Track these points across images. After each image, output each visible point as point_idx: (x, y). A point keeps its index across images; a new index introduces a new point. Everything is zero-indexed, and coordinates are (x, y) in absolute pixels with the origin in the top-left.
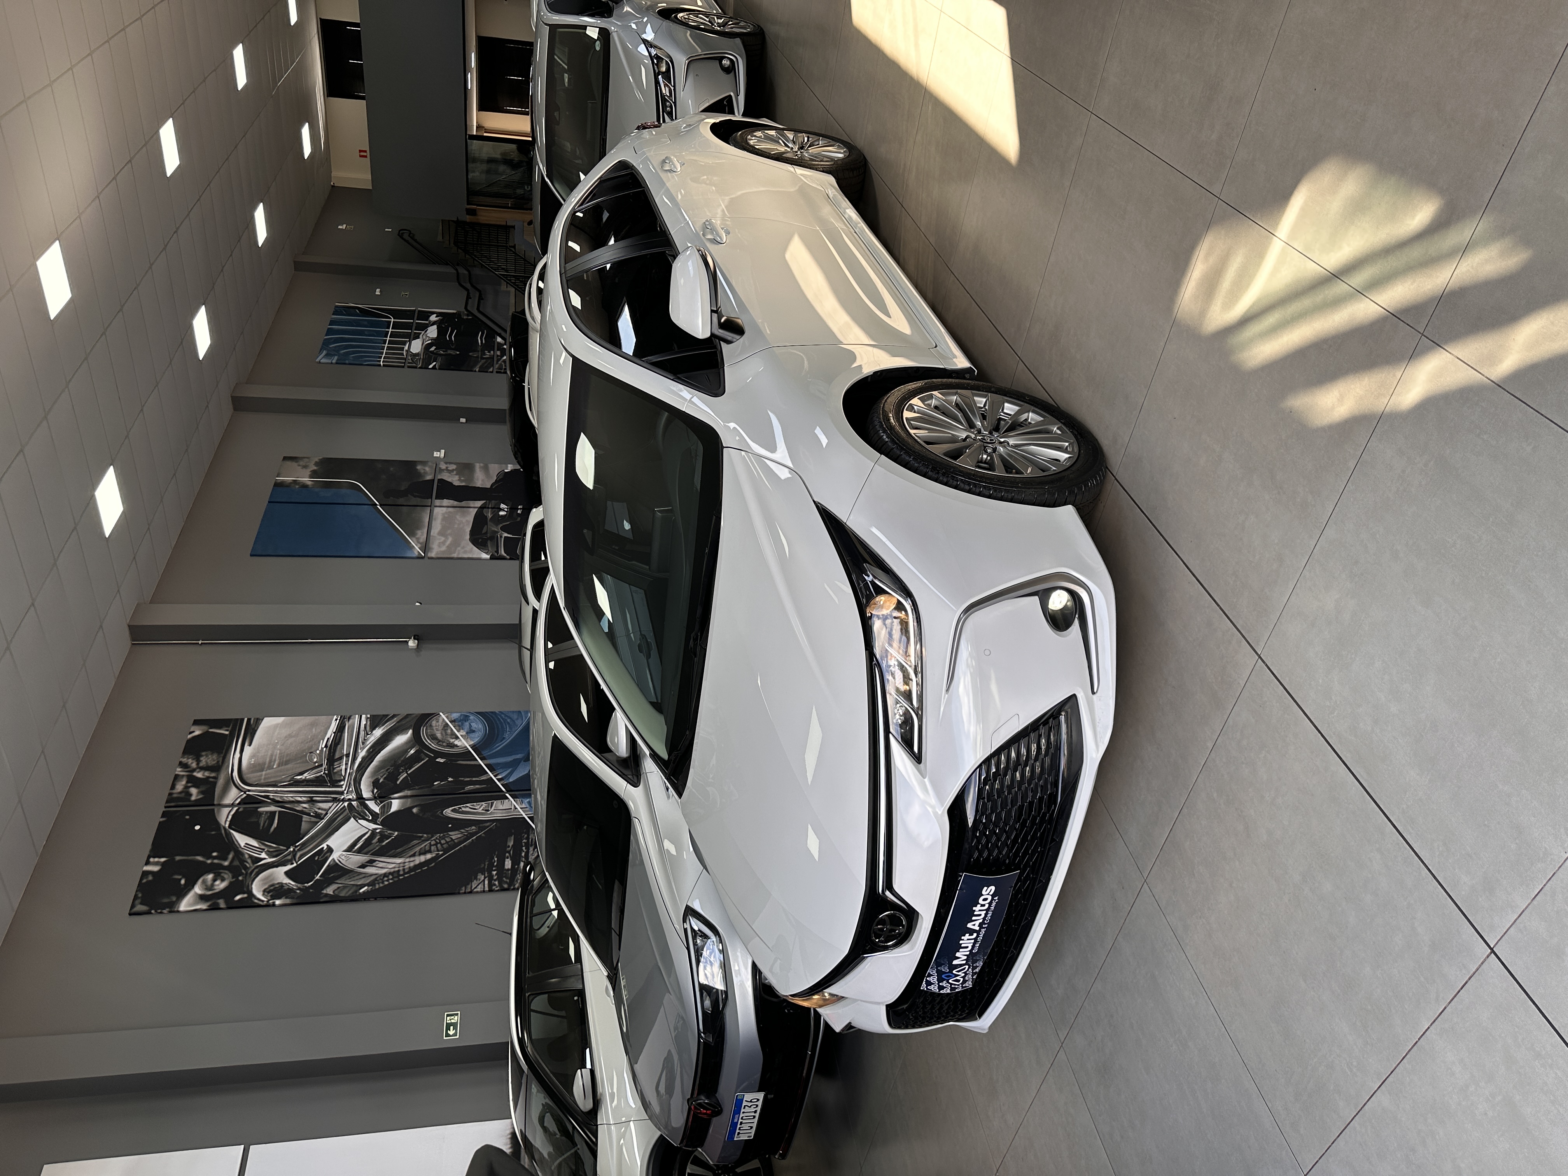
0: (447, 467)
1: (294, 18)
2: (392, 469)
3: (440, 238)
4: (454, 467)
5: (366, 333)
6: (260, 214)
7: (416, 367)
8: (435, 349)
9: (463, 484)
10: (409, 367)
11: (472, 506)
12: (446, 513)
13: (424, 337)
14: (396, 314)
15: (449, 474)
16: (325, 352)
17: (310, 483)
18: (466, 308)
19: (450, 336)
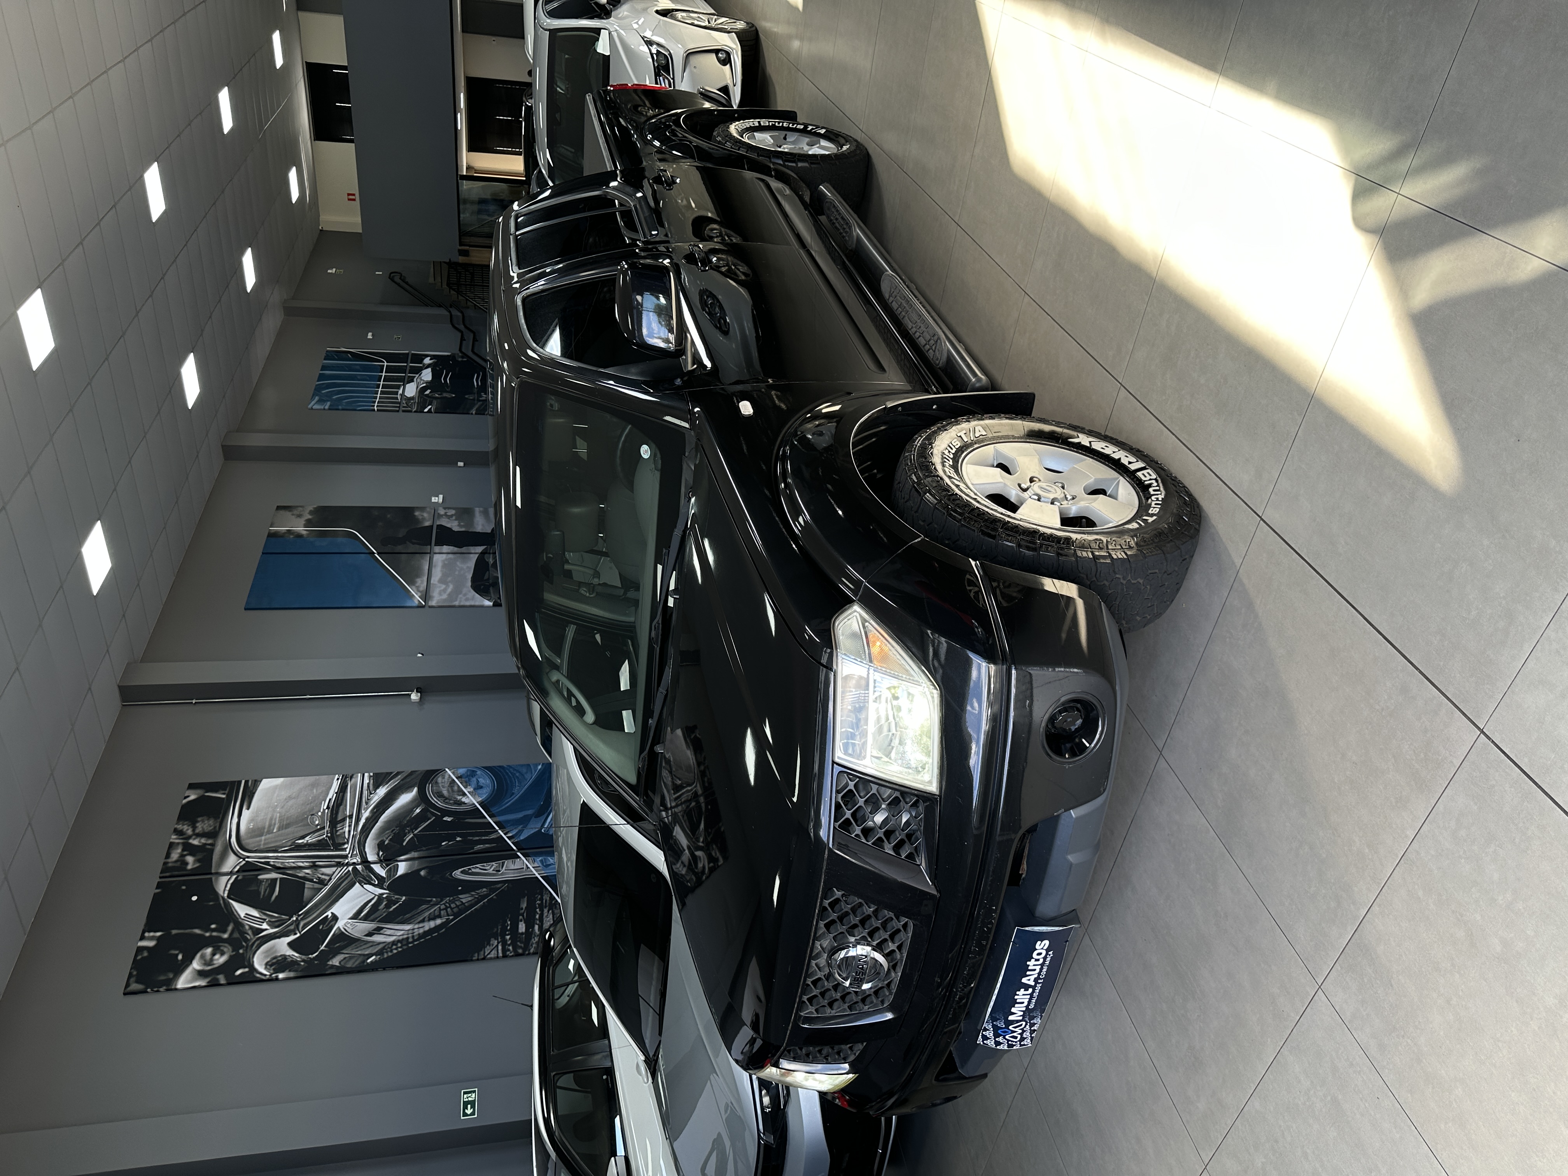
0: (446, 513)
1: (279, 62)
2: (389, 516)
3: (431, 280)
4: (453, 512)
5: (359, 377)
6: (248, 260)
7: (411, 411)
8: (430, 392)
9: (463, 529)
10: (404, 411)
11: (473, 552)
12: (446, 559)
13: (419, 380)
14: (389, 357)
15: (448, 520)
16: (317, 398)
17: (304, 533)
18: (460, 350)
19: (445, 379)
